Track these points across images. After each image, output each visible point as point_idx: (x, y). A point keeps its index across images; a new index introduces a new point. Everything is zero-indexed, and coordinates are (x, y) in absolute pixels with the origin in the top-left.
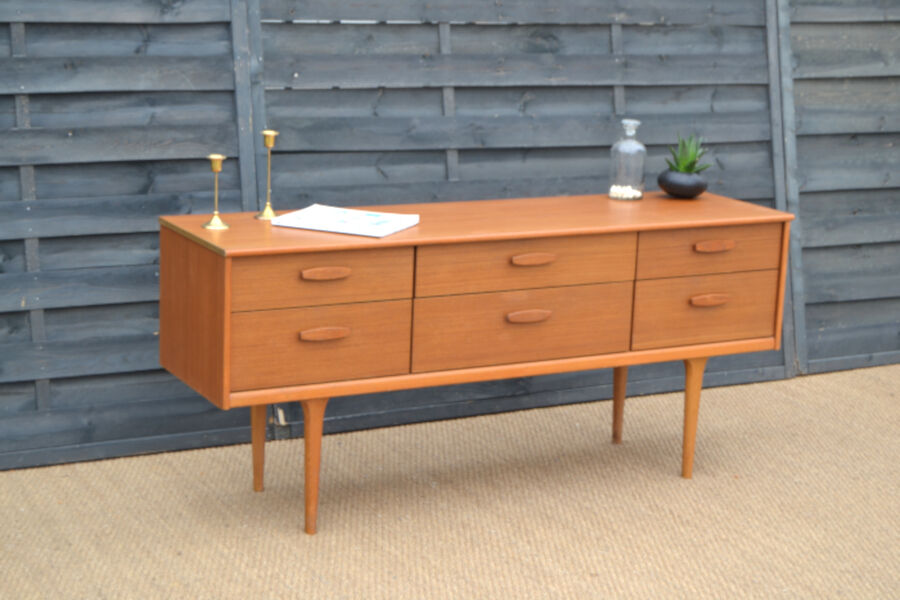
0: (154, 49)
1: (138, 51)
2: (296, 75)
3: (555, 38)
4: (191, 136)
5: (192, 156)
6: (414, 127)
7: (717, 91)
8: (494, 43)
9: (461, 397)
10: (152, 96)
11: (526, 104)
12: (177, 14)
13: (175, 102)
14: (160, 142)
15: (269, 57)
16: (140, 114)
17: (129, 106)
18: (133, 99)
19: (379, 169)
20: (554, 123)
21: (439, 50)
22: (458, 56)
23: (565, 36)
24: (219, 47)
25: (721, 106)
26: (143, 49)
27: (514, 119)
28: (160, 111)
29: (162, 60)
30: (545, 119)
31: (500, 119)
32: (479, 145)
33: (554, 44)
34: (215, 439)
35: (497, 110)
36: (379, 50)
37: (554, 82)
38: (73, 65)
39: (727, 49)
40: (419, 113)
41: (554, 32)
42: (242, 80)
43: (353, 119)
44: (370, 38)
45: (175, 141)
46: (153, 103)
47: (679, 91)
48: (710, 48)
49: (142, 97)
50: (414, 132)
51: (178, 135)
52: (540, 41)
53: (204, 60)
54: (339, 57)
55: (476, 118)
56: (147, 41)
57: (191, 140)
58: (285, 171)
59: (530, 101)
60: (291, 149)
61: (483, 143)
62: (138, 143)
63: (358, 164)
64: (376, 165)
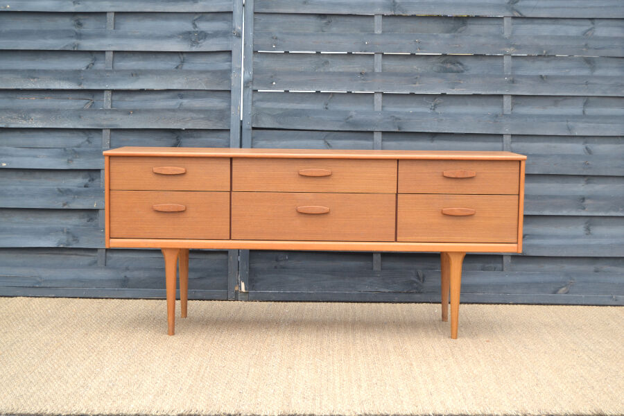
0: (186, 67)
1: (177, 68)
2: (274, 83)
3: (461, 64)
4: (202, 116)
5: (201, 128)
6: (351, 117)
7: (587, 100)
8: (415, 66)
9: (369, 289)
10: (182, 93)
11: (435, 106)
12: (200, 47)
13: (195, 97)
14: (184, 119)
15: (257, 72)
16: (173, 103)
17: (169, 98)
18: (171, 94)
19: (326, 142)
20: (454, 117)
21: (373, 70)
22: (386, 74)
23: (467, 63)
24: (225, 66)
25: (591, 111)
26: (180, 67)
27: (424, 114)
28: (186, 102)
29: (189, 72)
30: (448, 115)
31: (413, 114)
32: (397, 130)
33: (461, 67)
36: (331, 70)
37: (456, 92)
38: (136, 74)
39: (598, 72)
40: (355, 108)
41: (460, 60)
42: (234, 85)
43: (309, 110)
44: (327, 62)
45: (192, 118)
46: (182, 97)
47: (556, 99)
48: (585, 72)
49: (176, 93)
50: (351, 120)
51: (194, 115)
52: (449, 66)
53: (214, 72)
55: (395, 112)
56: (183, 62)
57: (202, 118)
58: (263, 140)
59: (439, 103)
60: (267, 127)
61: (399, 128)
62: (170, 119)
63: (312, 138)
64: (324, 139)
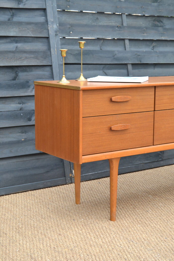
0: (16, 19)
1: (9, 20)
2: (71, 32)
3: (162, 22)
4: (33, 56)
5: (33, 64)
6: (116, 55)
8: (141, 23)
9: (139, 163)
10: (16, 39)
11: (153, 47)
12: (24, 5)
13: (25, 42)
14: (20, 58)
15: (61, 24)
16: (12, 46)
17: (7, 43)
18: (8, 40)
19: (103, 71)
20: (164, 54)
21: (122, 24)
22: (129, 27)
23: (165, 21)
24: (42, 19)
26: (11, 19)
27: (150, 52)
28: (19, 45)
29: (20, 24)
30: (161, 52)
31: (146, 52)
32: (139, 63)
33: (162, 24)
34: (49, 184)
35: (144, 49)
36: (100, 24)
37: (163, 38)
40: (117, 49)
41: (161, 19)
42: (52, 34)
43: (93, 51)
44: (97, 19)
45: (26, 58)
46: (17, 42)
49: (12, 39)
50: (116, 56)
51: (28, 55)
52: (157, 23)
53: (36, 24)
54: (86, 26)
55: (137, 51)
56: (13, 16)
57: (33, 57)
58: (69, 72)
59: (155, 46)
60: (71, 62)
61: (140, 61)
62: (11, 58)
63: (96, 69)
64: (102, 70)
